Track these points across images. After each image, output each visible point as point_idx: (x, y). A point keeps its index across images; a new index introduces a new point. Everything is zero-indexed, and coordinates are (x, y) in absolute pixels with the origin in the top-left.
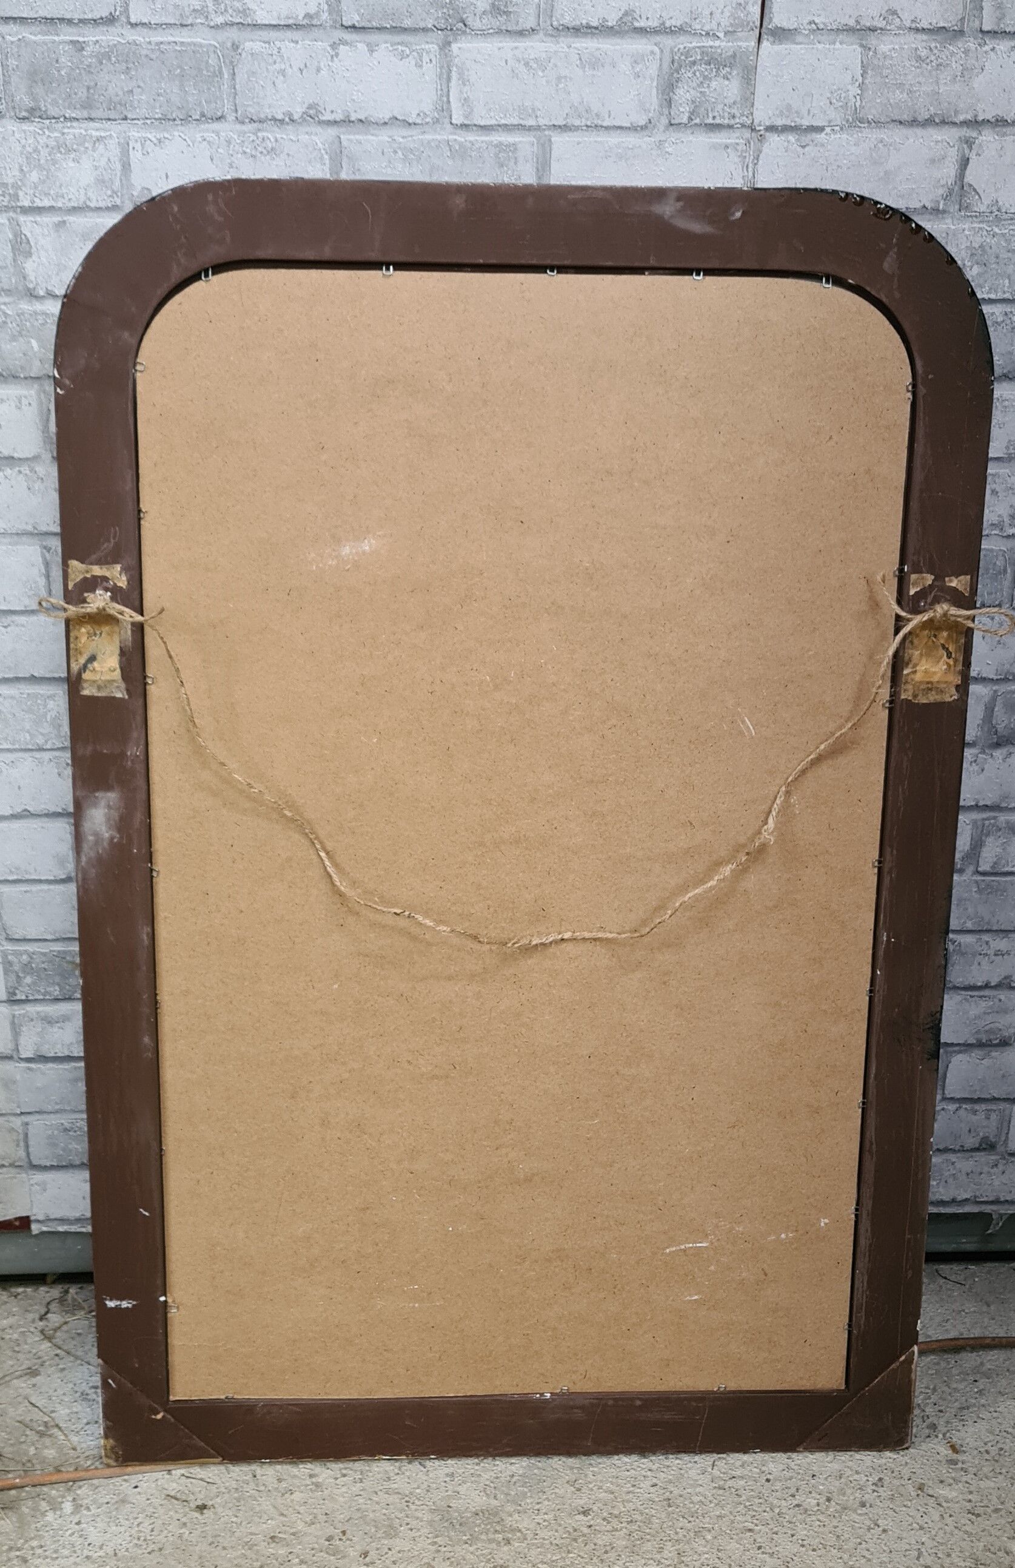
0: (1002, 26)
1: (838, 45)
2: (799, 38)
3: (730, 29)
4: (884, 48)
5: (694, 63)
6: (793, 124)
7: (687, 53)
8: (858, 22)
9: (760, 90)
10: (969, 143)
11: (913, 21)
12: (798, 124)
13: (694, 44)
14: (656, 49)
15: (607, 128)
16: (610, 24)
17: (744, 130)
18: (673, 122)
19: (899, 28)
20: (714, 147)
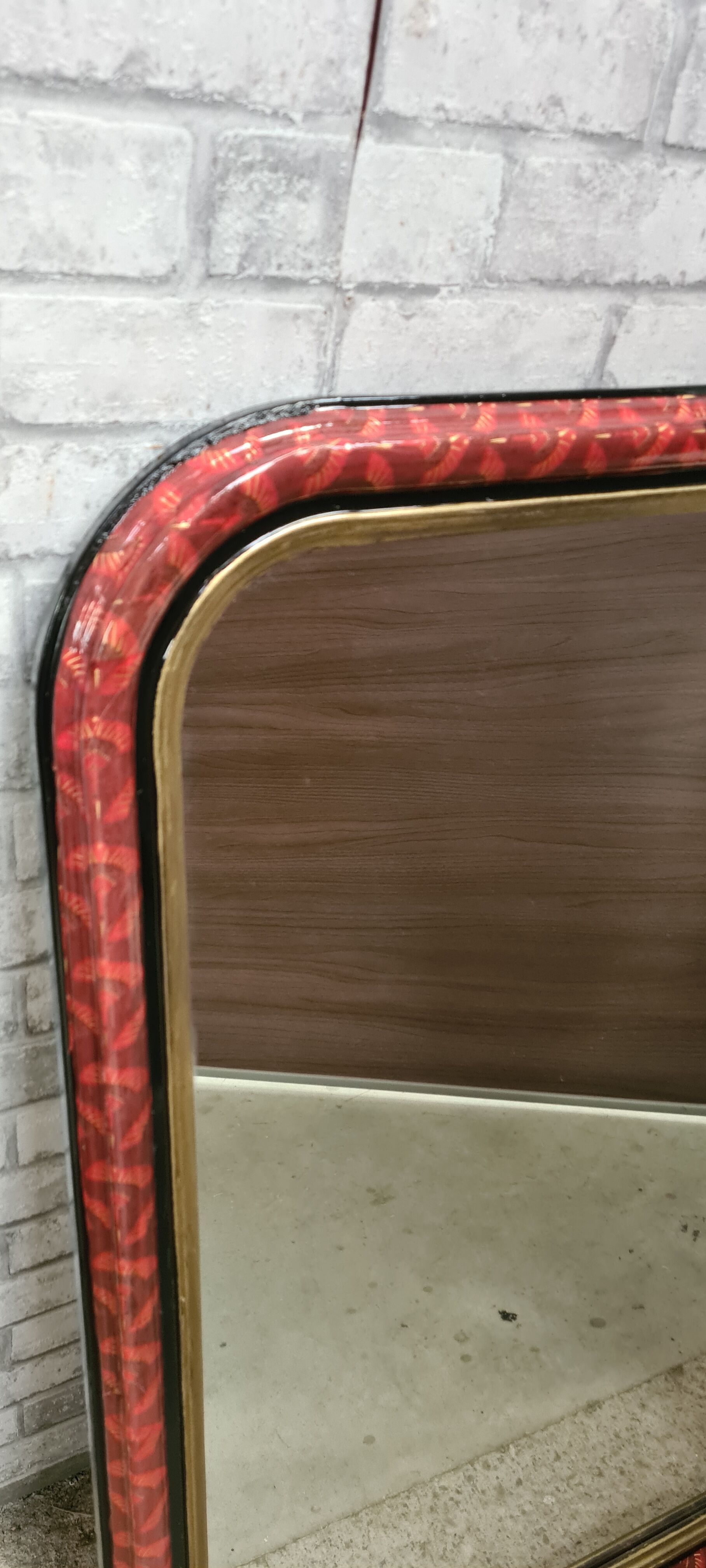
0: (691, 137)
1: (472, 152)
2: (419, 135)
3: (314, 108)
4: (536, 161)
5: (250, 167)
6: (396, 281)
7: (240, 147)
8: (506, 113)
9: (353, 223)
10: (619, 313)
11: (581, 119)
12: (404, 280)
13: (252, 131)
14: (186, 135)
15: (100, 279)
16: (101, 75)
17: (324, 289)
18: (214, 271)
19: (562, 130)
20: (278, 316)
